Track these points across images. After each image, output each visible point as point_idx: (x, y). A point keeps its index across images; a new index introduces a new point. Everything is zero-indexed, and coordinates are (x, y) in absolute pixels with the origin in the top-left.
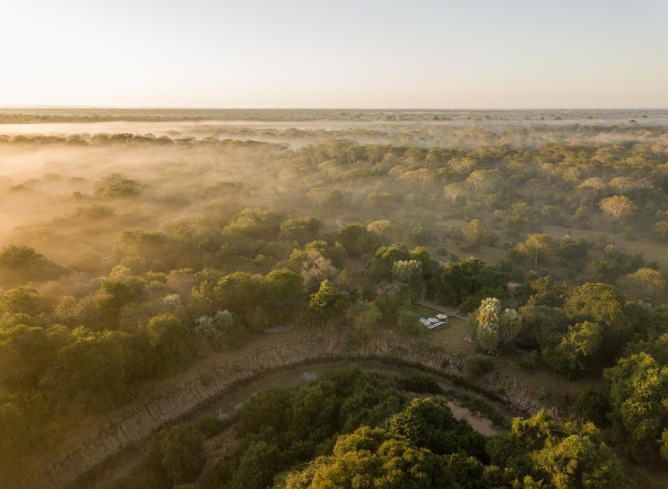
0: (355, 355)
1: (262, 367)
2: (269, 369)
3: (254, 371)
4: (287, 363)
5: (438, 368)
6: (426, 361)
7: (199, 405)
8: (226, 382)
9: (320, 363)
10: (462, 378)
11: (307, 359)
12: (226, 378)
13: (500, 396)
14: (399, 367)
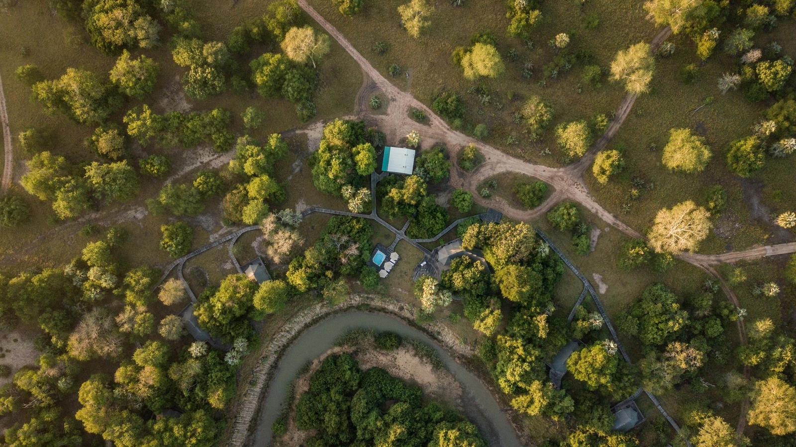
0: (338, 309)
1: (279, 347)
2: (284, 346)
3: (275, 352)
4: (293, 333)
5: (396, 310)
6: (388, 305)
7: (259, 399)
8: (264, 372)
9: (315, 323)
10: (413, 321)
11: (306, 324)
12: (263, 370)
13: (436, 336)
14: (370, 311)
